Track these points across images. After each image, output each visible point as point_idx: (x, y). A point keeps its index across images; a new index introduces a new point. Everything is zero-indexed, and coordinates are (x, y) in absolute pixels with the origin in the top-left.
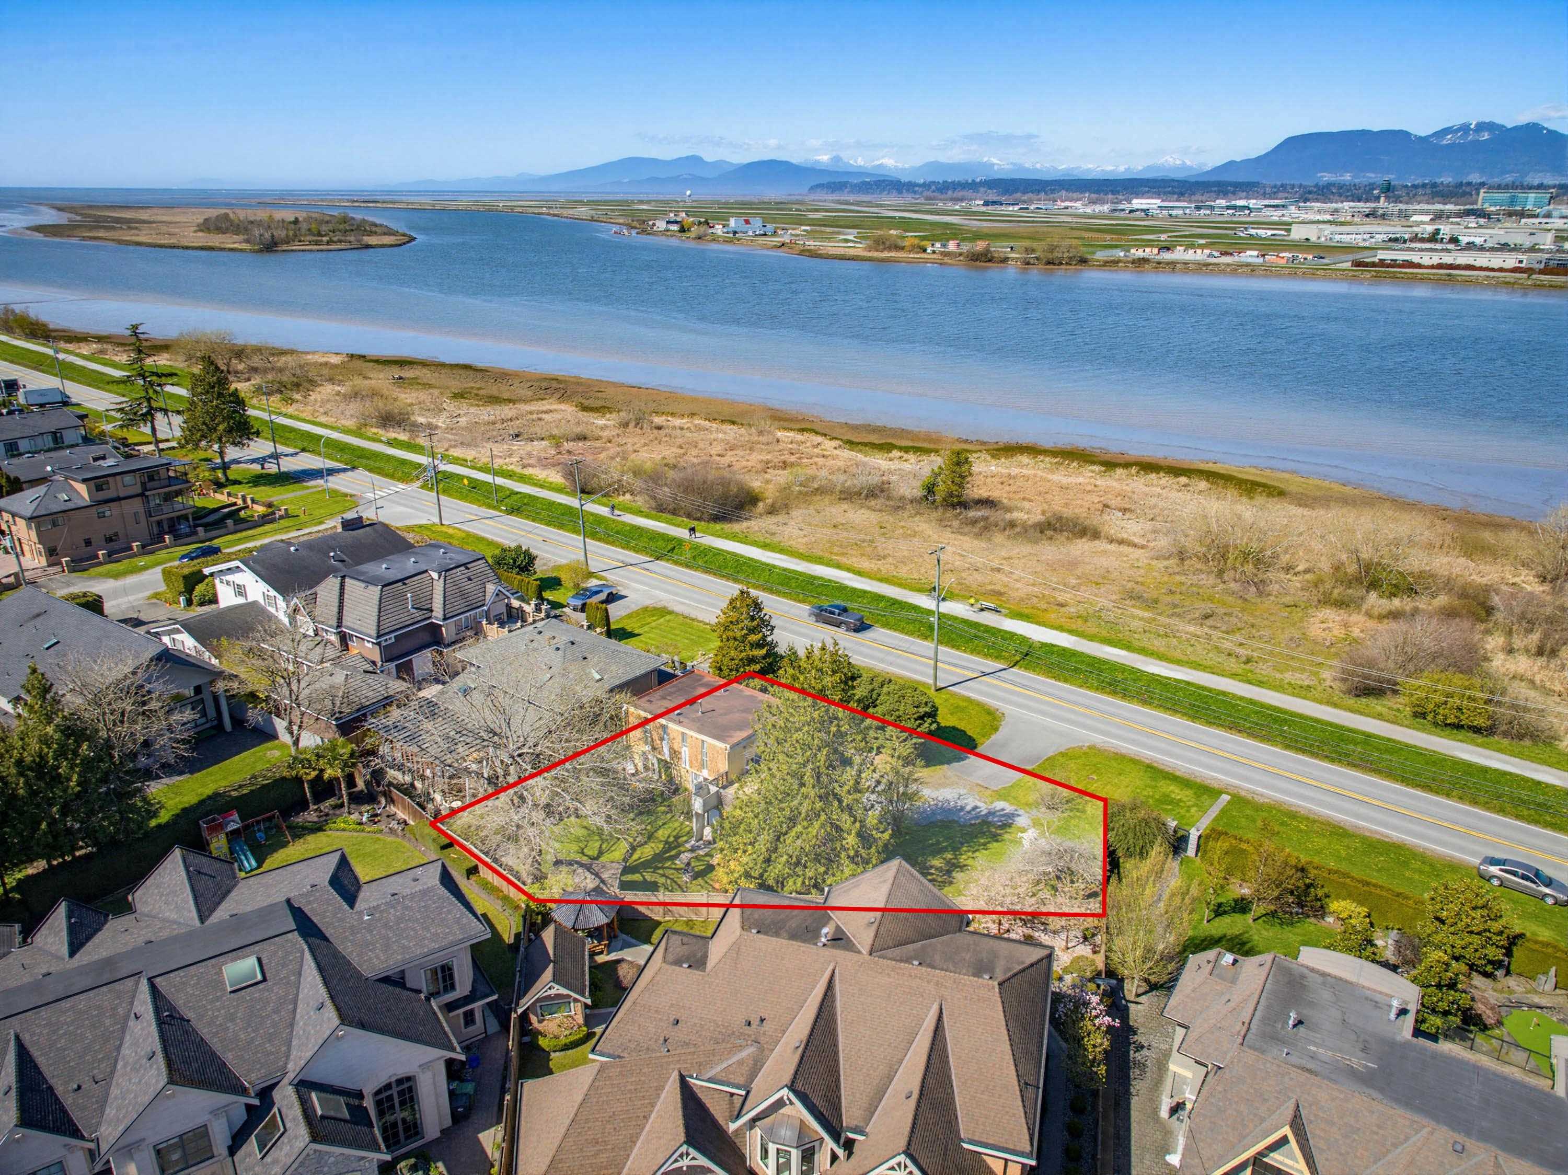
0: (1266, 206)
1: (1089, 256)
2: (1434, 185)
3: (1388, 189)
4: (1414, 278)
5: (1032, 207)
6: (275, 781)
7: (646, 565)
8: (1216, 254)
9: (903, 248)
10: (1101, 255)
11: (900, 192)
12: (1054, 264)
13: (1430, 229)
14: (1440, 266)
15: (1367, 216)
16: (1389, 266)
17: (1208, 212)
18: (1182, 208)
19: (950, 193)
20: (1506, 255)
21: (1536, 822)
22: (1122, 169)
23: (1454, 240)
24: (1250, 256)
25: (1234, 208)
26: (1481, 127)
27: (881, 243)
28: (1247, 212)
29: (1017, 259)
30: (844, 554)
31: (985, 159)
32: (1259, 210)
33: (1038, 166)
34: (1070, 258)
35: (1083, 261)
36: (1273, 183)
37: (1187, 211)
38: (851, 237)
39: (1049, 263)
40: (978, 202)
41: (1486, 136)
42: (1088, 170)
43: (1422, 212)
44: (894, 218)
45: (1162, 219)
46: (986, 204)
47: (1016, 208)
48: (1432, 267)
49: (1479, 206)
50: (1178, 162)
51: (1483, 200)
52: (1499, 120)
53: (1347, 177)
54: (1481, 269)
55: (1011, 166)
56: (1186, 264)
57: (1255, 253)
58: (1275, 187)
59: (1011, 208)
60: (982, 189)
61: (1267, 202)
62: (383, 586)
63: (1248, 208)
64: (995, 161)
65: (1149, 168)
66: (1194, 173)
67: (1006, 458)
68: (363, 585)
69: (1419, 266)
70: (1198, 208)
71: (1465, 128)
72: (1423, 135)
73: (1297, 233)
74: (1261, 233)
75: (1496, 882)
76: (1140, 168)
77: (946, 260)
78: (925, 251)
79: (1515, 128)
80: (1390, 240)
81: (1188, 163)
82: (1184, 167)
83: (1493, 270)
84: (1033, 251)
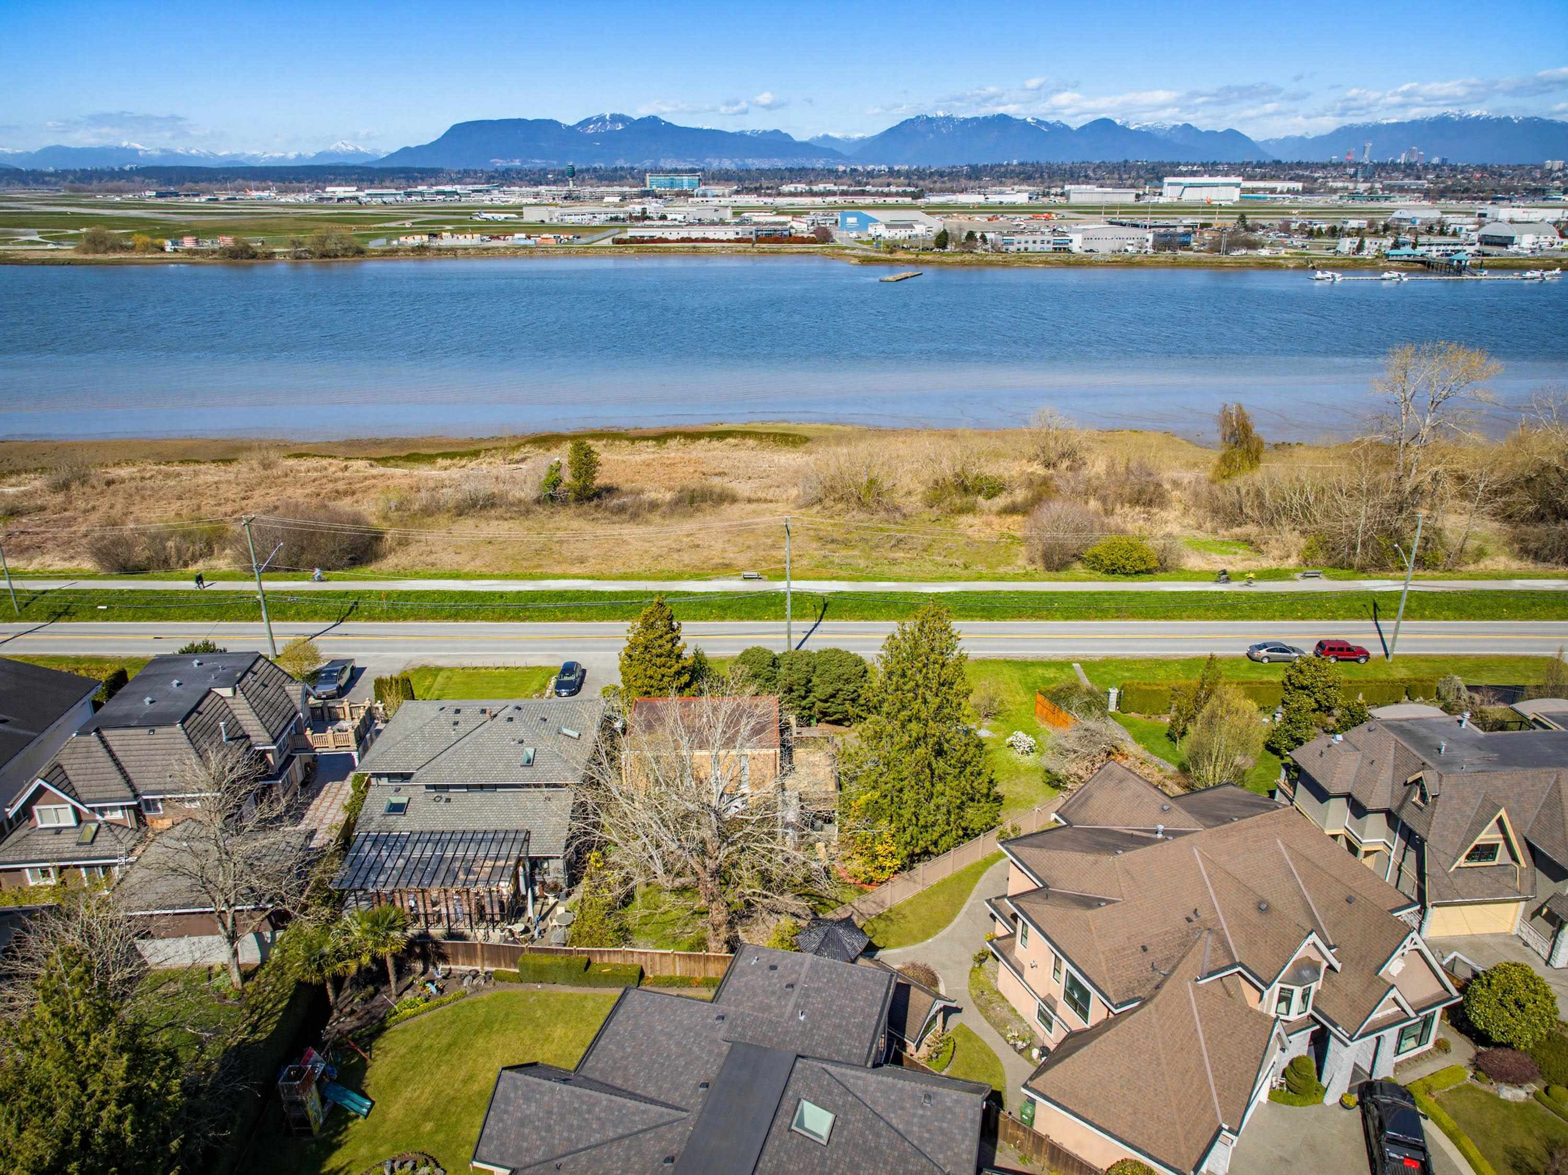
0: (474, 191)
1: (363, 247)
2: (595, 170)
3: (573, 174)
4: (667, 251)
5: (222, 198)
6: (292, 998)
7: (333, 630)
8: (487, 238)
9: (133, 248)
10: (375, 244)
11: (26, 183)
12: (330, 257)
13: (638, 208)
14: (683, 240)
15: (565, 198)
16: (647, 242)
17: (420, 198)
18: (392, 195)
19: (95, 183)
20: (724, 228)
21: (1235, 618)
22: (292, 155)
23: (664, 218)
24: (519, 238)
25: (443, 193)
26: (615, 118)
27: (96, 243)
28: (457, 197)
29: (284, 254)
30: (540, 566)
31: (125, 144)
32: (468, 195)
33: (194, 152)
34: (346, 249)
35: (360, 252)
36: (456, 170)
37: (398, 198)
38: (37, 238)
39: (323, 256)
40: (148, 193)
41: (620, 127)
42: (254, 156)
43: (613, 194)
44: (65, 213)
45: (377, 206)
46: (160, 195)
47: (203, 199)
48: (677, 241)
49: (648, 188)
50: (350, 148)
51: (652, 182)
52: (626, 113)
53: (517, 163)
54: (714, 241)
55: (158, 153)
56: (466, 249)
57: (523, 236)
58: (459, 172)
59: (197, 200)
60: (137, 179)
61: (471, 187)
62: (183, 722)
63: (456, 193)
64: (138, 146)
65: (319, 155)
66: (370, 160)
67: (557, 447)
68: (146, 731)
69: (666, 241)
70: (409, 195)
71: (601, 119)
72: (571, 124)
73: (532, 216)
74: (496, 216)
75: (1266, 661)
76: (313, 155)
77: (197, 258)
78: (163, 250)
79: (641, 120)
80: (612, 219)
81: (362, 149)
82: (357, 154)
83: (722, 241)
84: (301, 244)
